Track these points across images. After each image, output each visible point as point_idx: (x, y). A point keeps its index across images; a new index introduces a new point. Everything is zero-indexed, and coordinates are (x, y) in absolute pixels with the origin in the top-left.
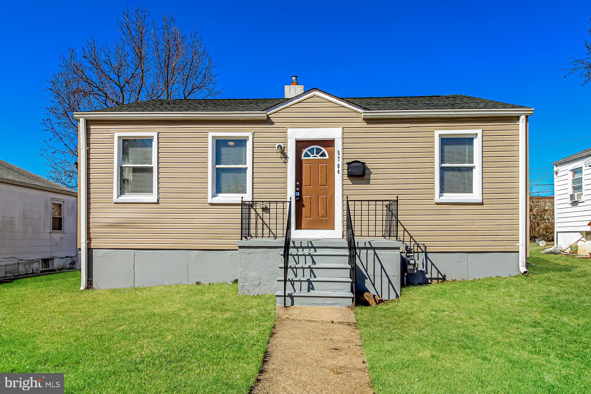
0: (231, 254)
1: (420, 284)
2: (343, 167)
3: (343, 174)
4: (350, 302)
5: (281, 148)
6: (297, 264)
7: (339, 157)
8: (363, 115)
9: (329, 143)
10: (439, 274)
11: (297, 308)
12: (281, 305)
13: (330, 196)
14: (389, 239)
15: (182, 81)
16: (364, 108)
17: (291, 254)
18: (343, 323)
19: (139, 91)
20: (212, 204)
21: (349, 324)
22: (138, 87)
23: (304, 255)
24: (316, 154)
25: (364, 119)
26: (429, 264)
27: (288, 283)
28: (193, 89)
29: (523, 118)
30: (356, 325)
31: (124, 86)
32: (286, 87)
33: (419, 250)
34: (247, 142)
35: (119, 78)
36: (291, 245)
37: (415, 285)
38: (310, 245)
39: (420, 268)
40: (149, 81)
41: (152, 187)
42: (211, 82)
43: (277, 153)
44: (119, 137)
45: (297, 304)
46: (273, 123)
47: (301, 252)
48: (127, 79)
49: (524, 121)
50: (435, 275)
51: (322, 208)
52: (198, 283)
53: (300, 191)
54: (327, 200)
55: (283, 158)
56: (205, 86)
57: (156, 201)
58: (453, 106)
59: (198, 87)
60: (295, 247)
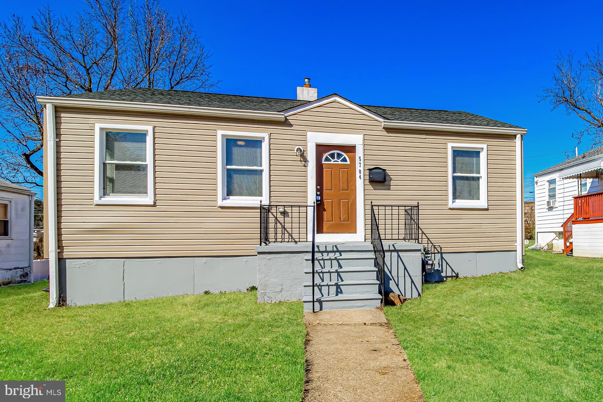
0: (245, 260)
1: (438, 282)
2: (364, 173)
3: (365, 180)
4: (378, 303)
5: (301, 151)
6: (322, 268)
7: (360, 163)
8: (383, 124)
9: (350, 149)
10: (453, 272)
11: (326, 313)
12: (309, 311)
13: (352, 200)
14: (409, 241)
15: (167, 69)
16: (384, 117)
17: (316, 258)
18: (375, 324)
19: (112, 75)
20: (222, 208)
21: (381, 325)
22: (111, 70)
23: (330, 259)
24: (337, 159)
25: (384, 128)
26: (444, 263)
27: (316, 288)
28: (182, 79)
29: (519, 137)
30: (388, 325)
31: (90, 67)
32: (298, 88)
33: (436, 251)
34: (262, 143)
35: (84, 58)
36: (316, 249)
37: (432, 283)
38: (335, 249)
39: (437, 267)
40: (126, 64)
41: (146, 187)
42: (204, 73)
43: (297, 156)
44: (102, 129)
45: (325, 309)
46: (291, 125)
47: (325, 256)
48: (96, 60)
49: (520, 139)
50: (449, 274)
51: (343, 212)
52: (206, 293)
53: (321, 195)
54: (348, 204)
55: (302, 161)
56: (196, 76)
57: (152, 204)
58: (461, 122)
59: (188, 77)
60: (319, 252)
